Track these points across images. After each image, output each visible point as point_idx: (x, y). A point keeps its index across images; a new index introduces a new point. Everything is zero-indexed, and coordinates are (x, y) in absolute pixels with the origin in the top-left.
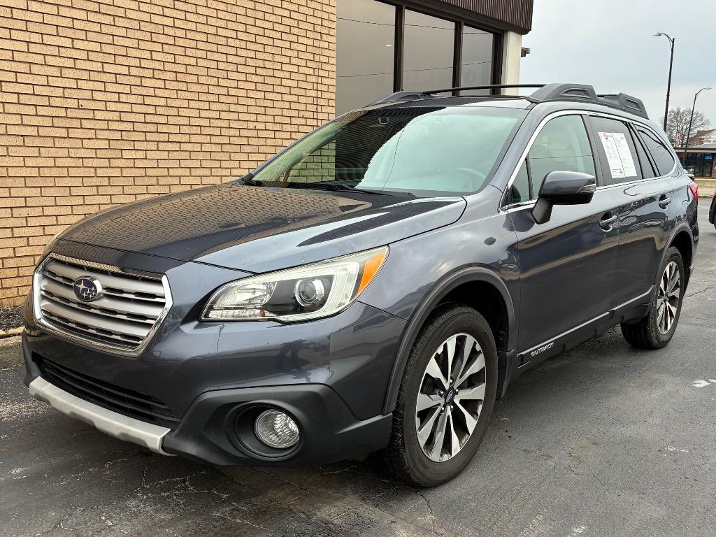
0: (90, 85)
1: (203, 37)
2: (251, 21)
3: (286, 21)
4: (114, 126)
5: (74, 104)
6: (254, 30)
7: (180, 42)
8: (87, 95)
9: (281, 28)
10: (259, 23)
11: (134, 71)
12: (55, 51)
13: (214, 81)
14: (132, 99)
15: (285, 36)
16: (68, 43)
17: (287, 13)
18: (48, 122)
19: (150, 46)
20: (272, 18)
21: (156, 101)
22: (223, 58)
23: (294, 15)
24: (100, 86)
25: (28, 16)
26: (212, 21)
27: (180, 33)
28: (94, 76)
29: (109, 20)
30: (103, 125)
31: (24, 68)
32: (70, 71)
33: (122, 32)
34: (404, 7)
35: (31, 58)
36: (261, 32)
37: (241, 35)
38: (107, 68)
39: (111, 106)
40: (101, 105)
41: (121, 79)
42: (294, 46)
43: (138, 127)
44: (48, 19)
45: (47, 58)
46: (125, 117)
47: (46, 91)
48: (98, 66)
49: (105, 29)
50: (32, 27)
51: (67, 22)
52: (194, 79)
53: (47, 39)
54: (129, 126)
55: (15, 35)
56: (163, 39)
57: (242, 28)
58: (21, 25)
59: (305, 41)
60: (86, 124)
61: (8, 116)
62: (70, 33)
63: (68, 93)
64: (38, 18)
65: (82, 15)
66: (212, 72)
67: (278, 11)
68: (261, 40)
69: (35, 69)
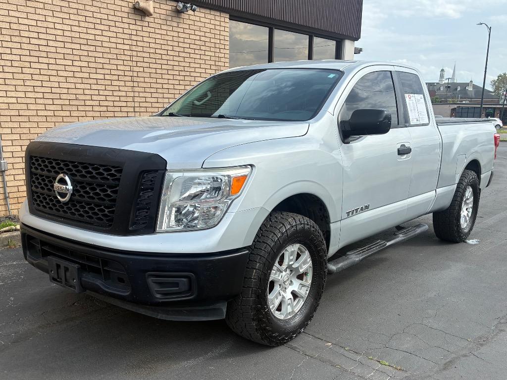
0: (82, 86)
1: (147, 55)
2: (176, 44)
3: (198, 42)
4: (96, 109)
5: (73, 97)
6: (178, 49)
7: (134, 59)
8: (81, 92)
9: (195, 47)
10: (181, 45)
11: (107, 77)
12: (63, 68)
13: (154, 80)
14: (106, 93)
15: (197, 52)
16: (70, 63)
17: (198, 38)
18: (59, 108)
19: (116, 62)
20: (189, 41)
21: (120, 94)
22: (159, 66)
23: (203, 39)
24: (88, 87)
25: (48, 49)
26: (152, 45)
27: (134, 53)
28: (85, 81)
29: (92, 48)
30: (90, 108)
31: (46, 78)
32: (72, 78)
33: (100, 55)
34: (274, 28)
35: (50, 73)
36: (182, 50)
37: (170, 53)
38: (92, 76)
39: (94, 98)
40: (89, 97)
41: (100, 82)
42: (202, 57)
43: (110, 109)
44: (59, 50)
45: (59, 72)
46: (102, 103)
47: (58, 91)
48: (86, 75)
49: (90, 54)
50: (50, 55)
51: (69, 51)
52: (142, 80)
53: (58, 62)
54: (105, 109)
55: (41, 60)
56: (123, 57)
57: (170, 48)
58: (44, 55)
59: (210, 53)
60: (81, 108)
61: (38, 105)
62: (71, 57)
63: (70, 91)
64: (53, 50)
65: (78, 47)
66: (152, 75)
67: (192, 37)
68: (182, 54)
69: (52, 79)
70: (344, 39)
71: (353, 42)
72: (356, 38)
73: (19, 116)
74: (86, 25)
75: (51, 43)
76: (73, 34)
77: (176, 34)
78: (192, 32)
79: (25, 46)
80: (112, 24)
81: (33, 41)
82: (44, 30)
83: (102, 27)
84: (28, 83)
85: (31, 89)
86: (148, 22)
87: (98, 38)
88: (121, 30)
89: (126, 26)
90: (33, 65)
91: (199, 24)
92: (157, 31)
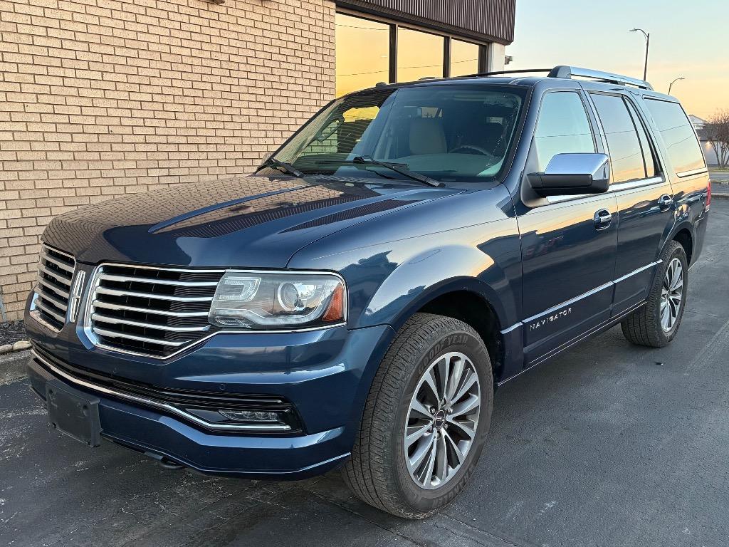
0: (119, 113)
1: (216, 64)
2: (259, 47)
3: (291, 45)
4: (141, 148)
5: (104, 130)
6: (262, 55)
7: (197, 70)
8: (116, 121)
9: (287, 52)
10: (267, 48)
11: (156, 98)
12: (87, 84)
13: (228, 103)
14: (155, 123)
15: (290, 59)
16: (98, 76)
17: (291, 38)
18: (83, 147)
19: (170, 75)
20: (279, 43)
21: (177, 124)
22: (235, 81)
23: (298, 39)
24: (128, 113)
25: (63, 54)
26: (225, 49)
27: (196, 61)
28: (122, 104)
29: (133, 53)
30: (131, 148)
31: (60, 100)
32: (101, 100)
33: (146, 64)
34: (397, 26)
35: (66, 91)
36: (268, 56)
37: (250, 61)
38: (133, 96)
39: (138, 131)
40: (129, 130)
41: (145, 106)
42: (298, 67)
43: (162, 147)
44: (80, 56)
45: (80, 90)
46: (149, 139)
47: (80, 120)
48: (125, 95)
49: (130, 62)
50: (66, 63)
51: (97, 58)
52: (210, 102)
53: (79, 74)
54: (153, 148)
55: (52, 71)
56: (181, 68)
57: (252, 54)
58: (57, 62)
59: (308, 62)
60: (116, 147)
61: (49, 144)
62: (99, 67)
63: (99, 120)
64: (71, 55)
65: (110, 50)
66: (226, 95)
67: (283, 37)
68: (268, 63)
69: (70, 101)
70: (492, 42)
71: (503, 46)
72: (508, 41)
73: (18, 161)
74: (123, 16)
75: (67, 44)
76: (103, 31)
77: (259, 33)
78: (283, 29)
79: (24, 49)
80: (164, 15)
81: (38, 41)
82: (55, 24)
83: (148, 20)
84: (30, 108)
85: (36, 118)
86: (218, 13)
87: (141, 37)
88: (177, 25)
89: (185, 19)
90: (39, 79)
91: (293, 17)
92: (232, 27)
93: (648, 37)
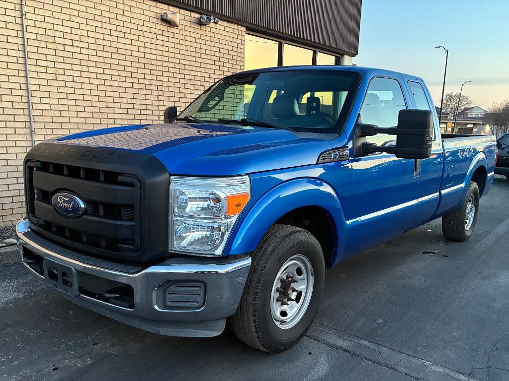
0: (112, 94)
1: (172, 65)
2: (198, 55)
3: (217, 54)
5: (104, 105)
6: (200, 60)
7: (160, 68)
8: (111, 100)
9: (214, 58)
10: (202, 56)
11: (135, 86)
12: (94, 76)
13: (178, 90)
14: (134, 101)
15: (216, 63)
16: (101, 71)
17: (218, 50)
18: (90, 115)
19: (144, 71)
20: (209, 53)
21: (147, 102)
22: (183, 76)
23: (222, 50)
24: (118, 95)
25: (81, 57)
27: (160, 63)
28: (115, 89)
29: (122, 57)
30: (119, 116)
31: (79, 85)
32: (102, 86)
33: (129, 64)
34: (283, 43)
35: (83, 80)
36: (203, 61)
37: (192, 63)
38: (121, 84)
39: (123, 106)
40: (118, 105)
41: (128, 90)
42: (221, 68)
44: (91, 58)
45: (91, 79)
46: (130, 111)
47: (90, 98)
48: (116, 84)
49: (120, 63)
50: (83, 63)
51: (101, 60)
52: (167, 89)
53: (90, 69)
54: (132, 117)
55: (74, 67)
56: (150, 67)
57: (193, 59)
58: (78, 62)
59: (227, 65)
60: (110, 116)
61: (71, 112)
62: (102, 65)
63: (101, 99)
64: (86, 57)
65: (109, 55)
66: (177, 85)
67: (213, 49)
68: (203, 65)
69: (85, 86)
70: (343, 54)
71: (351, 57)
72: (354, 54)
73: (52, 122)
74: (117, 34)
75: (84, 51)
76: (105, 43)
77: (198, 46)
78: (213, 44)
79: (59, 53)
80: (141, 33)
81: (67, 48)
82: (77, 38)
83: (132, 37)
84: (61, 90)
85: (64, 96)
86: (174, 33)
87: (128, 47)
88: (149, 40)
89: (154, 36)
90: (67, 72)
91: (219, 36)
92: (182, 42)
93: (447, 52)
